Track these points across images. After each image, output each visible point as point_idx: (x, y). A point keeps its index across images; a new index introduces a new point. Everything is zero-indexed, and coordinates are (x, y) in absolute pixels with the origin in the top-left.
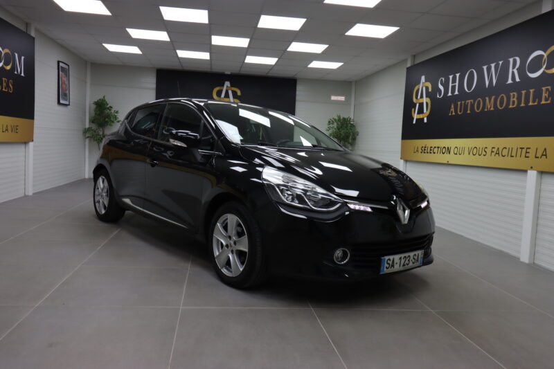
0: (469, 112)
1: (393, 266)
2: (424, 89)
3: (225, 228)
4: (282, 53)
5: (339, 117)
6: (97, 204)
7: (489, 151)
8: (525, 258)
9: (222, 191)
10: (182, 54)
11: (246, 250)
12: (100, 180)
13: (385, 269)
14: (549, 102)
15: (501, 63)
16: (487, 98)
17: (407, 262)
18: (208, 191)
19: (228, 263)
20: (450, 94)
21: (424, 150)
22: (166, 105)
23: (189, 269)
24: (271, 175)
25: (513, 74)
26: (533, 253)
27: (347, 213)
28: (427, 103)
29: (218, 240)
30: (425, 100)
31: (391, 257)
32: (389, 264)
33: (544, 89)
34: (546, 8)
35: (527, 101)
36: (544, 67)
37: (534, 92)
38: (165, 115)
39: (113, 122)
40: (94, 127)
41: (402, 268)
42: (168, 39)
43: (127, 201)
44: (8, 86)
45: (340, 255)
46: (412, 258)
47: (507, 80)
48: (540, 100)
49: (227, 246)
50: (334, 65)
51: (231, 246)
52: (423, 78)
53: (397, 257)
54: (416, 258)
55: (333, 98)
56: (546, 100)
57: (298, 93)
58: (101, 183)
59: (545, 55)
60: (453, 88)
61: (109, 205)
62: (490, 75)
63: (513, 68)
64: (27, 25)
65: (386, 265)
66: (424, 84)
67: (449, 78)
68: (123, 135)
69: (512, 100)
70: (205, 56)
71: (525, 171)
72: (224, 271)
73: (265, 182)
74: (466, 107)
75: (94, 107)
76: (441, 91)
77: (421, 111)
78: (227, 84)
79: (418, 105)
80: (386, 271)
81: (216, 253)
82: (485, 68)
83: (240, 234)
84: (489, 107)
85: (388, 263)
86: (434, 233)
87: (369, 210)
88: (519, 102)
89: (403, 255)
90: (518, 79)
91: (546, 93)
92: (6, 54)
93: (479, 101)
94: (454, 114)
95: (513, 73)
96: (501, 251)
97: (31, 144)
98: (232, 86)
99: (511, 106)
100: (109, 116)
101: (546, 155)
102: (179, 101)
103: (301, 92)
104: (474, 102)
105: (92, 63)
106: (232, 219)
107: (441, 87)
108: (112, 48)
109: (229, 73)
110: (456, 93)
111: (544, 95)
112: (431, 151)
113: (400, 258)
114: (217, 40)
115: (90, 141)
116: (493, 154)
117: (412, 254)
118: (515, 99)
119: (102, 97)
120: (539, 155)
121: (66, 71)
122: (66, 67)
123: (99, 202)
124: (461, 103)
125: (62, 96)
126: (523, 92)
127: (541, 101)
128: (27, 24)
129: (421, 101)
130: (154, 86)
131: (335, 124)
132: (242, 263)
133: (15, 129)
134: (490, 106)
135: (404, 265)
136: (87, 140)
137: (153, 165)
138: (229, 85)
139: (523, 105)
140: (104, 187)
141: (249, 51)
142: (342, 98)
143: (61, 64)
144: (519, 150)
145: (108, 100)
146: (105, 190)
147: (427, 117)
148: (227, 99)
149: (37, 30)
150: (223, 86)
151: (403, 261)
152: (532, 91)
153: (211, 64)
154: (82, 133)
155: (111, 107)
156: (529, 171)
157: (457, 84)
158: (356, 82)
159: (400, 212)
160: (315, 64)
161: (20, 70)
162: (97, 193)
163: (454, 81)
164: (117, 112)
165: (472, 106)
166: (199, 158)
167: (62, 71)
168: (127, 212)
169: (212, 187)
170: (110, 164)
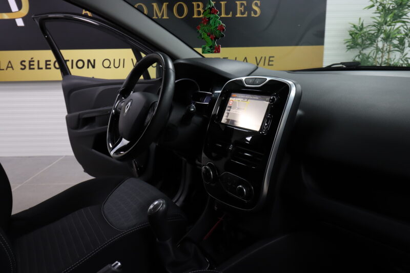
14: (245, 16)
16: (155, 5)
33: (238, 2)
37: (226, 4)
48: (235, 13)
56: (242, 13)
69: (196, 9)
84: (160, 15)
91: (241, 7)
99: (195, 16)
111: (239, 8)
134: (160, 13)
152: (223, 3)
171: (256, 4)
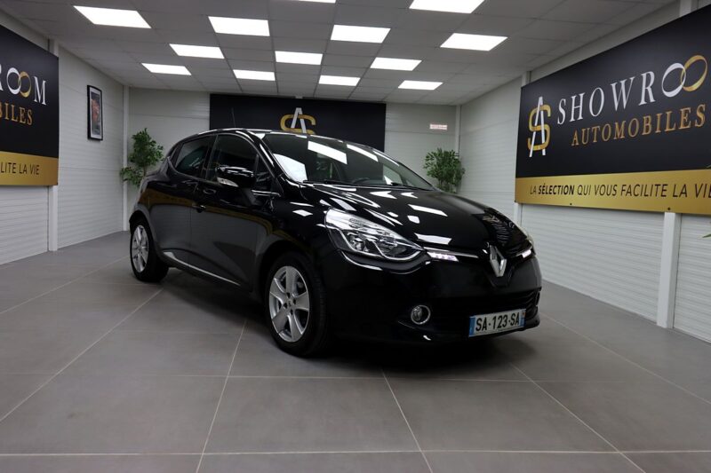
0: (595, 141)
1: (485, 327)
2: (542, 112)
3: (283, 284)
4: (364, 71)
5: (440, 151)
6: (134, 260)
7: (619, 189)
8: (662, 322)
9: (278, 239)
10: (241, 74)
11: (308, 309)
12: (138, 230)
13: (475, 331)
14: (688, 127)
15: (632, 79)
16: (616, 124)
17: (503, 323)
18: (262, 240)
19: (287, 325)
20: (572, 119)
21: (542, 190)
22: (215, 137)
23: (240, 334)
24: (337, 219)
25: (647, 94)
26: (672, 316)
27: (428, 263)
28: (545, 131)
29: (275, 299)
30: (543, 127)
31: (483, 317)
32: (480, 325)
33: (682, 110)
34: (685, 10)
35: (663, 127)
36: (683, 83)
37: (671, 115)
38: (214, 148)
39: (157, 160)
40: (133, 166)
41: (497, 330)
42: (221, 56)
43: (170, 254)
44: (26, 117)
45: (419, 313)
46: (509, 318)
47: (640, 102)
48: (678, 125)
49: (285, 305)
50: (432, 86)
51: (290, 305)
52: (541, 99)
53: (490, 317)
54: (515, 318)
55: (433, 127)
56: (686, 124)
57: (387, 121)
58: (139, 234)
59: (684, 69)
60: (577, 111)
61: (148, 261)
62: (620, 95)
63: (647, 86)
64: (49, 42)
65: (476, 326)
66: (541, 107)
67: (572, 99)
68: (165, 175)
69: (645, 125)
70: (269, 76)
71: (662, 214)
72: (283, 335)
73: (329, 227)
74: (592, 135)
75: (133, 141)
76: (562, 115)
77: (538, 142)
78: (299, 111)
79: (535, 133)
80: (476, 333)
81: (273, 314)
82: (614, 85)
83: (300, 291)
84: (619, 135)
85: (478, 324)
86: (540, 288)
87: (455, 259)
88: (654, 128)
89: (498, 315)
90: (652, 100)
91: (685, 115)
92: (23, 78)
93: (607, 127)
94: (577, 144)
95: (647, 91)
96: (635, 315)
97: (55, 187)
98: (304, 113)
99: (644, 133)
100: (151, 153)
101: (685, 193)
102: (234, 132)
103: (391, 120)
104: (601, 129)
105: (130, 88)
106: (291, 272)
107: (562, 111)
108: (154, 68)
109: (301, 98)
110: (580, 118)
111: (683, 118)
112: (551, 191)
113: (495, 318)
114: (282, 57)
115: (129, 184)
116: (624, 193)
117: (509, 314)
118: (649, 124)
119: (142, 130)
120: (677, 193)
121: (97, 98)
122: (98, 93)
123: (136, 257)
124: (586, 131)
125: (93, 128)
126: (659, 115)
127: (680, 125)
128: (49, 40)
129: (538, 128)
130: (208, 115)
131: (435, 159)
132: (303, 326)
133: (35, 169)
134: (620, 133)
135: (499, 327)
136: (125, 183)
137: (200, 210)
138: (301, 113)
139: (658, 131)
140: (142, 238)
141: (323, 69)
142: (444, 127)
143: (91, 90)
144: (655, 187)
145: (149, 132)
146: (144, 243)
147: (546, 148)
148: (297, 130)
149: (61, 48)
150: (293, 113)
151: (498, 322)
152: (668, 113)
153: (277, 87)
154: (118, 174)
155: (154, 142)
156: (666, 214)
157: (581, 106)
158: (461, 106)
159: (494, 262)
160: (407, 85)
161: (41, 97)
162: (134, 246)
163: (577, 103)
164: (162, 148)
165: (599, 133)
166: (253, 200)
167: (93, 97)
168: (170, 269)
169: (267, 235)
170: (150, 210)
171: (701, 110)
